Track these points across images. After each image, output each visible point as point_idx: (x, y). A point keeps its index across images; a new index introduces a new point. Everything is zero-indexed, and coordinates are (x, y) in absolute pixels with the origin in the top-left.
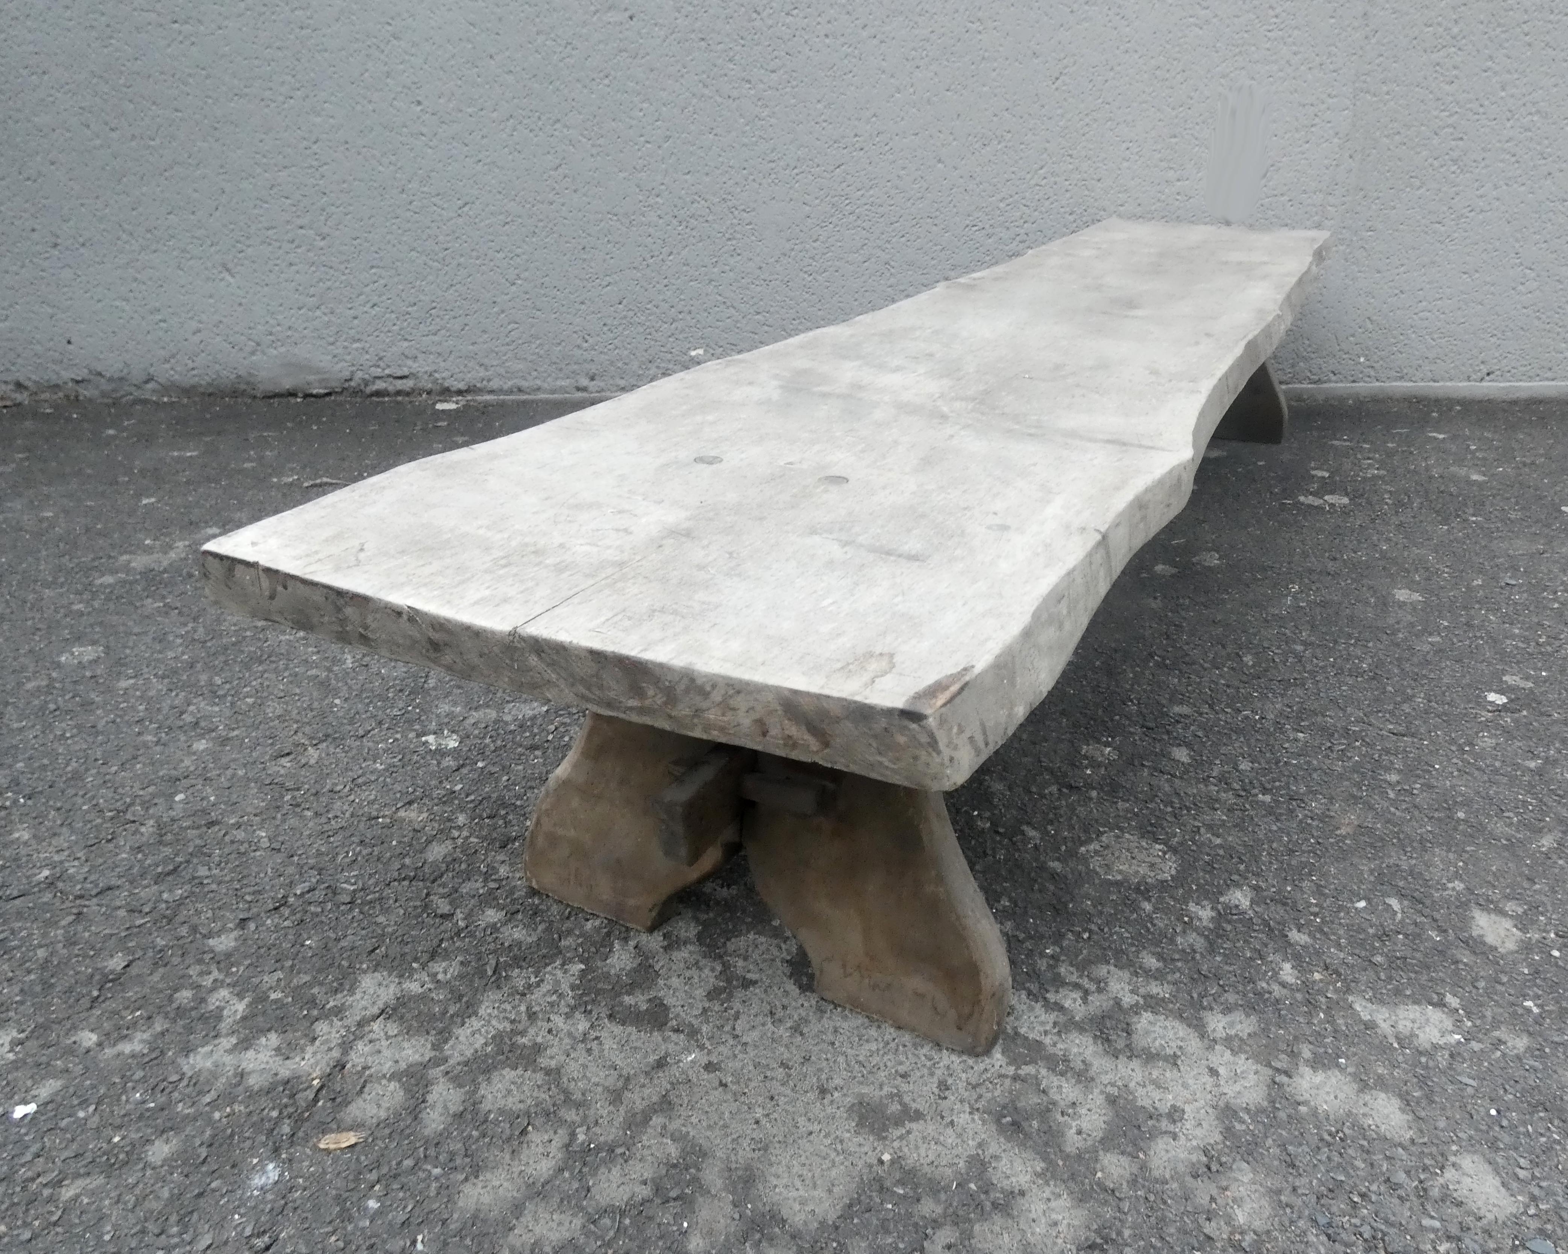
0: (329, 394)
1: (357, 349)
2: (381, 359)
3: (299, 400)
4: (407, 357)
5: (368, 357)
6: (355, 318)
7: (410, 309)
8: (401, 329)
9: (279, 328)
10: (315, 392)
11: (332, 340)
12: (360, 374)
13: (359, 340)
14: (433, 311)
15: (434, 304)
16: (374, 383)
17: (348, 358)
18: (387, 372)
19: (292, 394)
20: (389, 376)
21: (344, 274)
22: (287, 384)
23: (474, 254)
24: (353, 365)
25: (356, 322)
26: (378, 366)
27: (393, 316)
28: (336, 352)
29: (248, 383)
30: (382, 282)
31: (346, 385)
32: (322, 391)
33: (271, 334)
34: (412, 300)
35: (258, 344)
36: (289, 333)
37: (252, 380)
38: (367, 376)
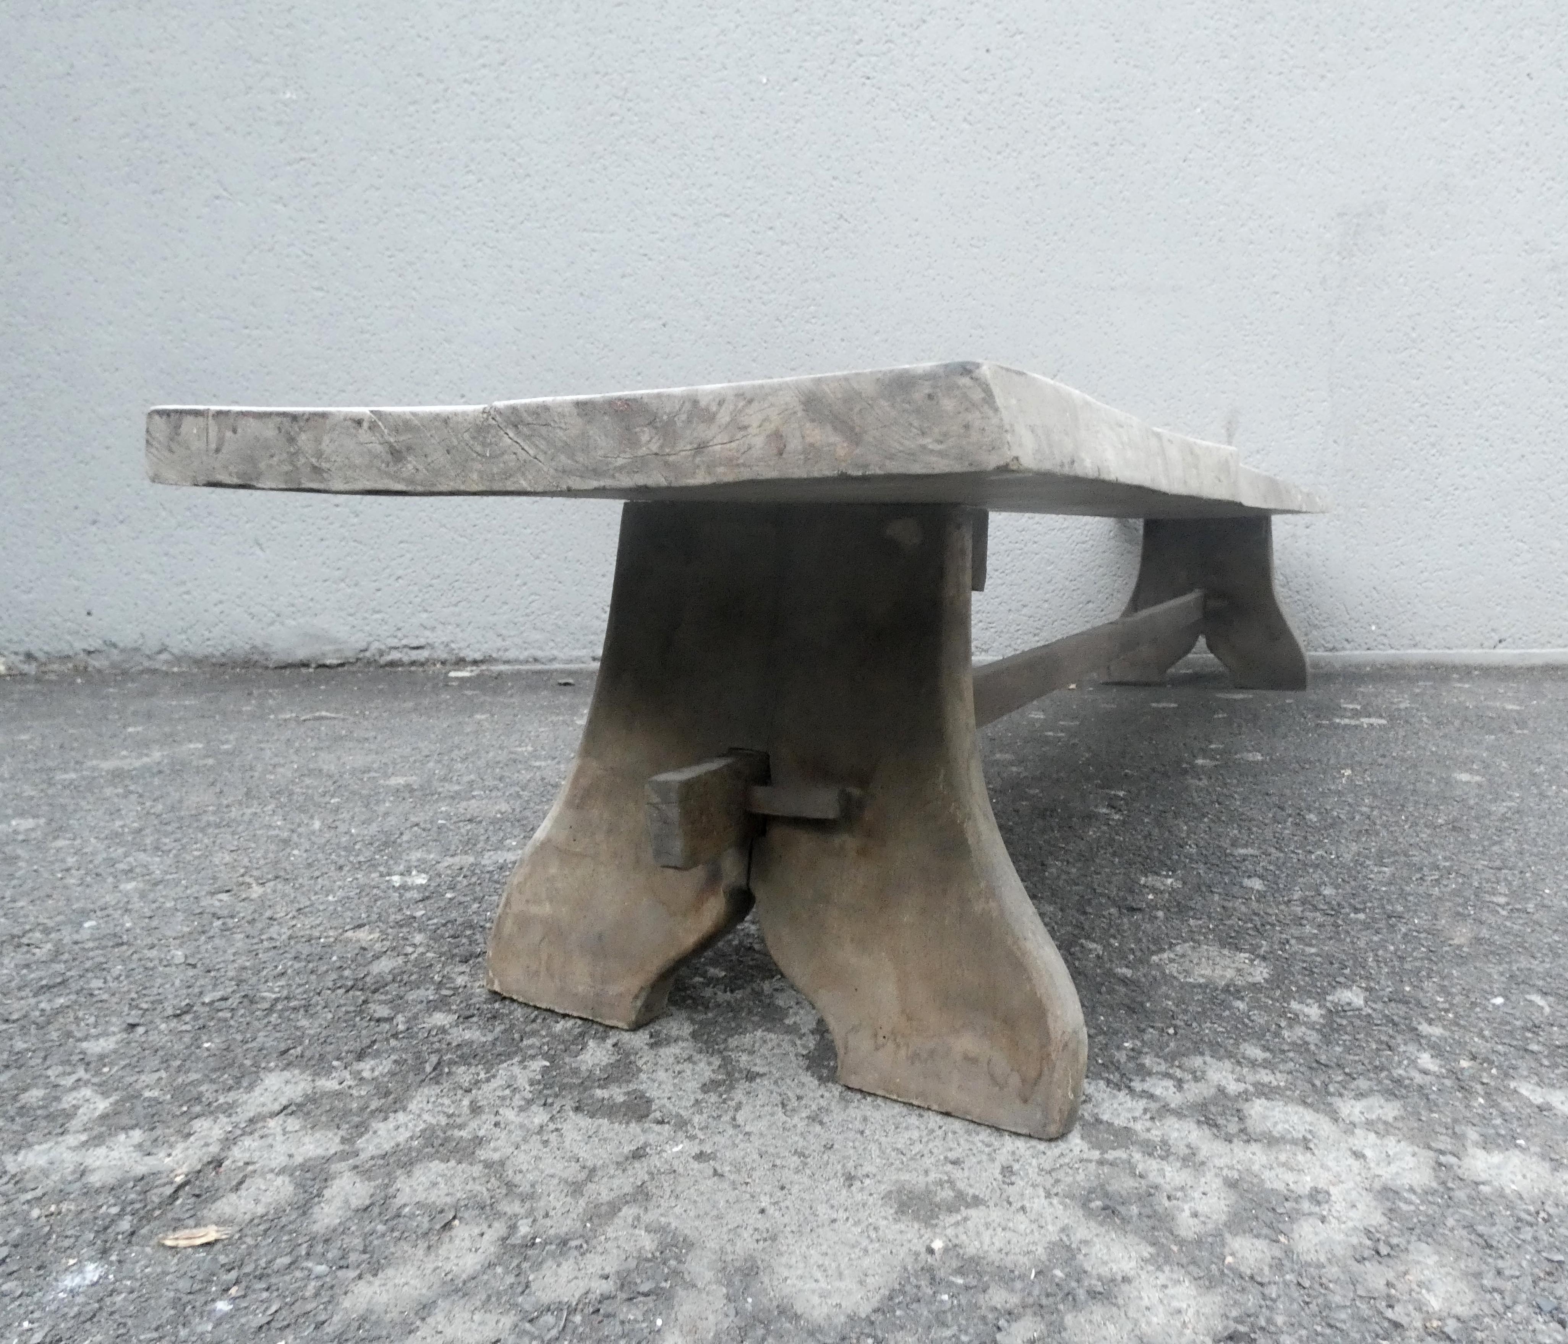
0: (342, 665)
1: (376, 620)
2: (399, 629)
3: (311, 670)
4: (425, 628)
5: (385, 627)
6: (378, 590)
7: (434, 581)
8: (423, 601)
9: (301, 600)
10: (328, 662)
11: (352, 611)
12: (376, 645)
13: (379, 612)
14: (456, 584)
15: (458, 577)
16: (389, 654)
17: (367, 628)
18: (404, 642)
19: (306, 665)
20: (405, 646)
21: (372, 549)
22: (301, 654)
23: (502, 530)
24: (370, 635)
25: (379, 594)
26: (395, 637)
27: (416, 588)
28: (355, 622)
29: (263, 653)
30: (409, 556)
31: (361, 655)
32: (335, 662)
33: (293, 605)
34: (437, 573)
35: (278, 615)
36: (311, 604)
37: (266, 650)
38: (383, 647)
